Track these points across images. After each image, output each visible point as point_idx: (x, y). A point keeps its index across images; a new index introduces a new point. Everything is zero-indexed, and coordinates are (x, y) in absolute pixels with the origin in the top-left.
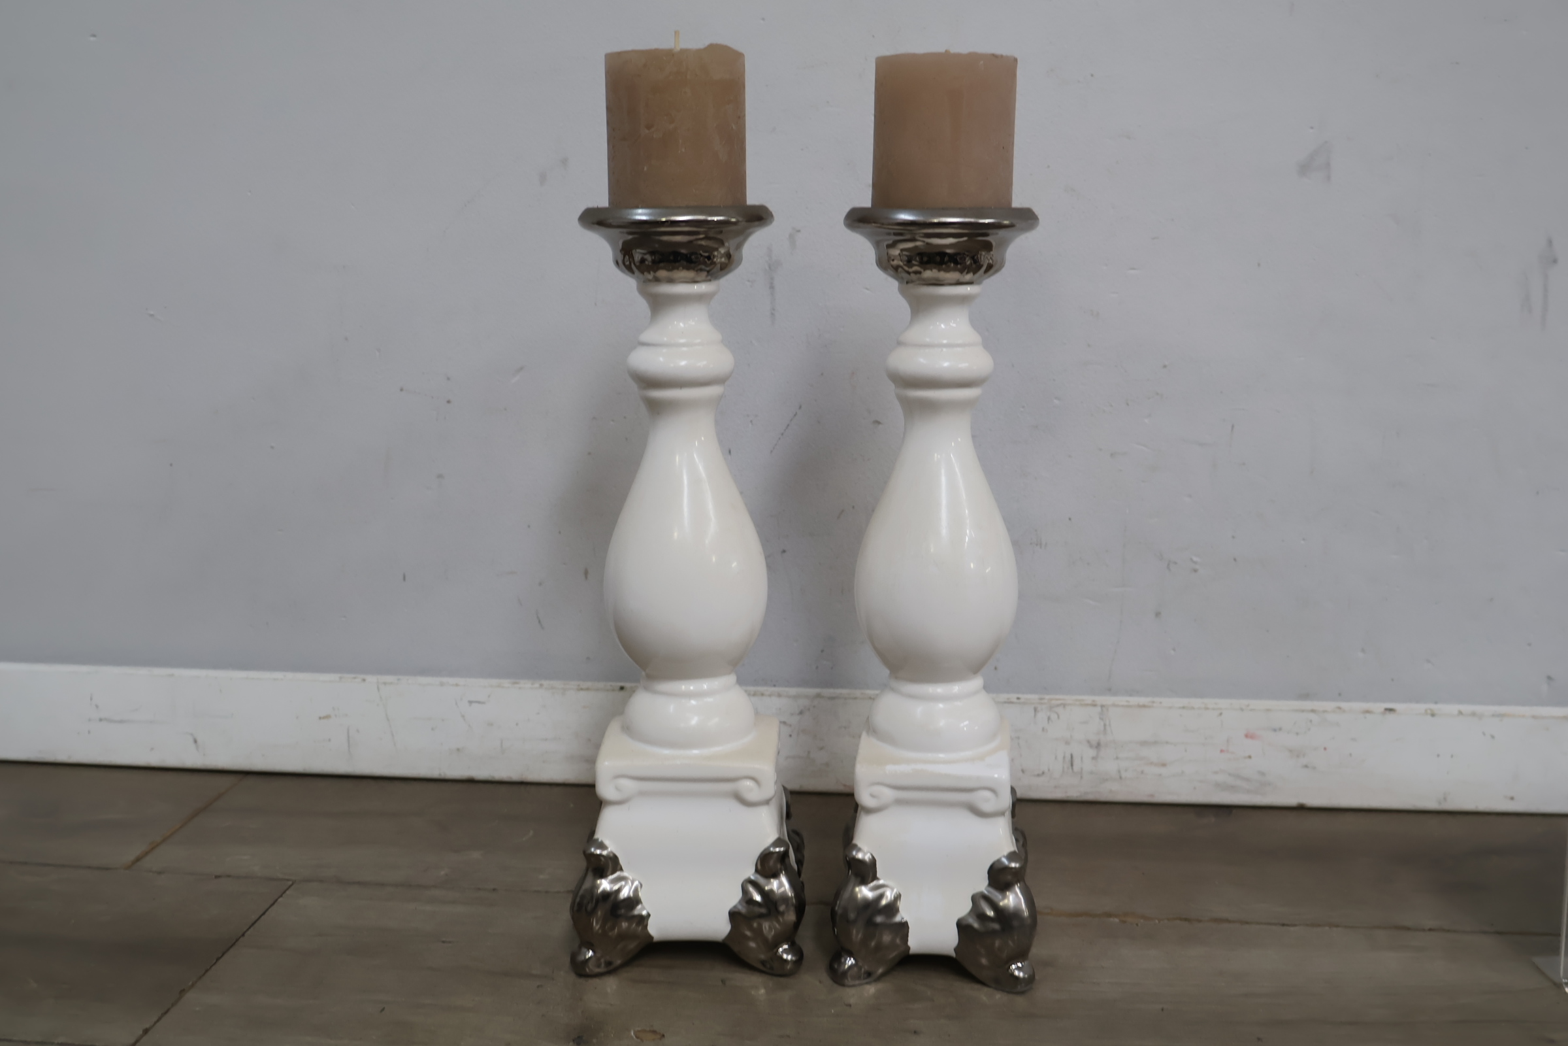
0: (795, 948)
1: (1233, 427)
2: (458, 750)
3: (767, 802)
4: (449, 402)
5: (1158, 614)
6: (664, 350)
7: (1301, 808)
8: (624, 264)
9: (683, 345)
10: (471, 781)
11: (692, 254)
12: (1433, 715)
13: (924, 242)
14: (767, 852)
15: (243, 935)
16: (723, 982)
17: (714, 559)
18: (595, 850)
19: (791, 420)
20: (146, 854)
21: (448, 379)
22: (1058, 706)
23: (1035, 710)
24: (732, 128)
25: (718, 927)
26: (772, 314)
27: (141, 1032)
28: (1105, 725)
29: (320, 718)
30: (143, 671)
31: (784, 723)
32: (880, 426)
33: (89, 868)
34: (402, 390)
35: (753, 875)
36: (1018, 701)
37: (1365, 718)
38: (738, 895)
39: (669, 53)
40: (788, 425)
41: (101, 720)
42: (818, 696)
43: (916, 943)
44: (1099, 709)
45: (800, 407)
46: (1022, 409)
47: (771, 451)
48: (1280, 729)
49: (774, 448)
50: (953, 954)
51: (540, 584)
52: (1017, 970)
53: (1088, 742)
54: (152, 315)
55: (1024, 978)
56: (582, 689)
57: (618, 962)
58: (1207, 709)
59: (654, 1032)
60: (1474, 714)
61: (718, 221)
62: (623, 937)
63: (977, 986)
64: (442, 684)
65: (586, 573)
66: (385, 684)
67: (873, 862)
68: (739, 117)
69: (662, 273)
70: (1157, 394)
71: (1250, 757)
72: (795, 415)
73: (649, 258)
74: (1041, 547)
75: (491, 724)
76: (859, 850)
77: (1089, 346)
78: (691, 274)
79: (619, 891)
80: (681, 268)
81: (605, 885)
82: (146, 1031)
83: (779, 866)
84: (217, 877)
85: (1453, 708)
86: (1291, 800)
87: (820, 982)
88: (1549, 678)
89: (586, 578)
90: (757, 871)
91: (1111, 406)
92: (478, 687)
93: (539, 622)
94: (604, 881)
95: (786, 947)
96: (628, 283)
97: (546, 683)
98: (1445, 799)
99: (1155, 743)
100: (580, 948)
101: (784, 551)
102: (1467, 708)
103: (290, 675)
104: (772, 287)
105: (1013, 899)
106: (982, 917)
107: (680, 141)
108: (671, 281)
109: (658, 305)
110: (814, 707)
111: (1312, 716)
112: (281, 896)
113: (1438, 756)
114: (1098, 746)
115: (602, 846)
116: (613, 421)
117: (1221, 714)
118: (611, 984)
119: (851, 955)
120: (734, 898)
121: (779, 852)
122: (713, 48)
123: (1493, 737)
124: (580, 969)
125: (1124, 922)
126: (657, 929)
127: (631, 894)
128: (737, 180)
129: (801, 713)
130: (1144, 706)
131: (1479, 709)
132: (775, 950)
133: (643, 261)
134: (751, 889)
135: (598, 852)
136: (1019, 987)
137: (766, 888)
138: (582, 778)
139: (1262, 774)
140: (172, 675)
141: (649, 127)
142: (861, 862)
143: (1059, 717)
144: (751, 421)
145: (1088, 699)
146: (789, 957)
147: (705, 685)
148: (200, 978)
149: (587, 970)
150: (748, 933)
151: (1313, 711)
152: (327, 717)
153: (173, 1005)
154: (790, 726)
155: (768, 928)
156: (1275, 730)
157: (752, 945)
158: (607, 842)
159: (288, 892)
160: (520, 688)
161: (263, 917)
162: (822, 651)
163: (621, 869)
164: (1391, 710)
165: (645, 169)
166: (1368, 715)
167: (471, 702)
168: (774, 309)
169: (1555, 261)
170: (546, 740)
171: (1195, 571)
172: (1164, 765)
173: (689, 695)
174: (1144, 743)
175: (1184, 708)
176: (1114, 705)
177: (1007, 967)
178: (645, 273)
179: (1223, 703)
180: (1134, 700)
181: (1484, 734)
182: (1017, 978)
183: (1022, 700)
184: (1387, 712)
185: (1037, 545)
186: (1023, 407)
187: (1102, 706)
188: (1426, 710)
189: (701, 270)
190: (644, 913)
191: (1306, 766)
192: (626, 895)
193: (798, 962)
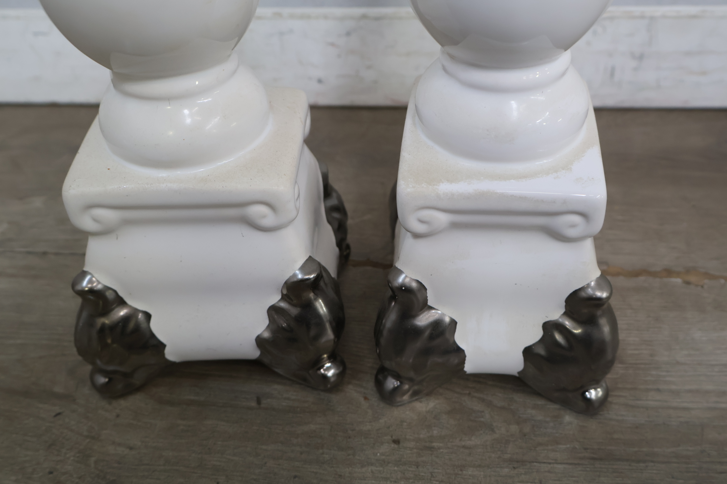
14: (295, 279)
18: (87, 284)
25: (244, 349)
28: (651, 37)
31: (332, 44)
35: (279, 302)
38: (265, 322)
42: (364, 17)
43: (474, 365)
44: (647, 21)
50: (517, 375)
53: (632, 53)
57: (138, 384)
67: (422, 287)
87: (365, 398)
90: (284, 298)
95: (328, 365)
99: (700, 52)
106: (553, 345)
110: (360, 27)
114: (641, 57)
115: (93, 280)
120: (259, 325)
121: (310, 278)
125: (688, 283)
129: (348, 34)
132: (316, 368)
135: (91, 286)
136: (591, 409)
146: (333, 374)
158: (97, 276)
163: (123, 301)
172: (704, 73)
174: (688, 53)
176: (663, 17)
177: (582, 389)
182: (589, 401)
187: (651, 18)
193: (340, 376)
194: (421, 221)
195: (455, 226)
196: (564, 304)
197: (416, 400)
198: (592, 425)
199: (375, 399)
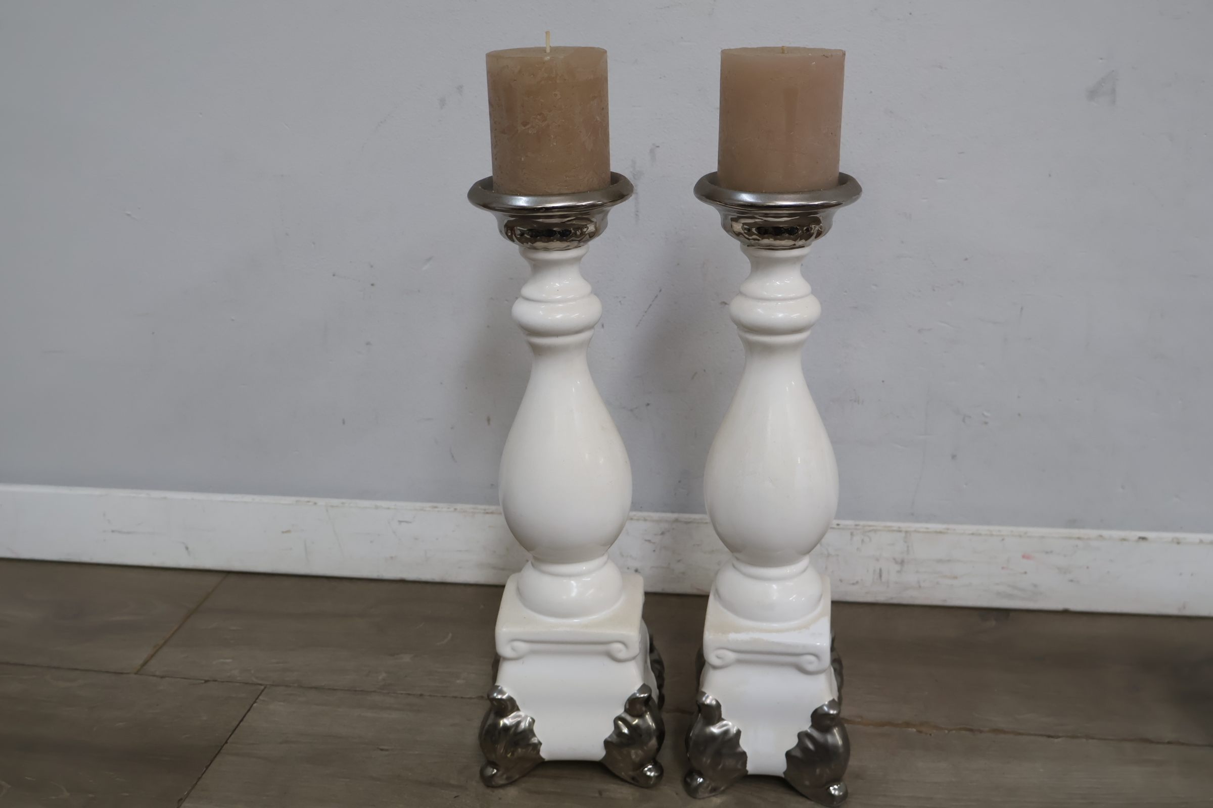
0: (658, 767)
1: (1022, 309)
2: (392, 558)
4: (372, 285)
5: (954, 457)
7: (1066, 612)
8: (507, 235)
10: (402, 581)
11: (565, 231)
12: (1178, 543)
13: (762, 219)
14: (634, 697)
15: (226, 742)
16: (600, 793)
18: (497, 696)
19: (653, 301)
20: (152, 656)
21: (372, 267)
22: (870, 531)
23: (852, 534)
24: (597, 118)
25: (597, 752)
26: (636, 215)
28: (908, 547)
29: (283, 532)
30: (143, 494)
31: (649, 541)
32: (727, 306)
33: (107, 672)
34: (334, 275)
35: (623, 713)
36: (838, 527)
37: (1122, 544)
38: (611, 729)
39: (541, 61)
40: (651, 305)
41: (113, 531)
42: (677, 520)
43: (754, 766)
44: (903, 534)
45: (660, 291)
46: (845, 294)
47: (637, 326)
48: (1051, 552)
49: (639, 323)
50: (783, 776)
51: (452, 428)
52: (834, 790)
53: (894, 559)
54: (129, 215)
55: (839, 796)
56: (487, 513)
57: (516, 776)
58: (992, 535)
60: (1211, 543)
62: (520, 759)
63: (802, 800)
64: (377, 507)
65: (489, 420)
66: (332, 506)
67: (718, 706)
68: (603, 109)
70: (959, 282)
71: (1026, 573)
72: (656, 297)
73: (527, 233)
74: (859, 403)
75: (416, 539)
76: (707, 697)
77: (902, 242)
79: (518, 723)
81: (507, 721)
83: (644, 709)
84: (206, 681)
85: (1196, 537)
86: (1059, 606)
87: (677, 794)
89: (489, 424)
90: (626, 711)
91: (920, 292)
92: (406, 508)
93: (453, 457)
94: (505, 719)
95: (650, 767)
97: (459, 506)
98: (1184, 607)
99: (949, 561)
100: (486, 766)
101: (648, 404)
102: (1207, 538)
103: (257, 499)
105: (831, 738)
106: (805, 750)
107: (552, 136)
109: (539, 267)
110: (673, 529)
111: (1079, 543)
112: (255, 702)
113: (1181, 574)
114: (902, 563)
115: (501, 692)
116: (506, 300)
117: (1003, 540)
118: (512, 792)
119: (701, 776)
120: (608, 731)
121: (644, 697)
124: (488, 782)
125: (920, 732)
126: (546, 752)
127: (528, 728)
129: (663, 533)
130: (940, 532)
132: (641, 769)
133: (522, 234)
134: (621, 724)
135: (499, 697)
136: (835, 803)
137: (633, 724)
139: (1035, 586)
140: (165, 498)
142: (709, 706)
143: (870, 540)
144: (620, 302)
145: (895, 525)
146: (653, 774)
147: (583, 567)
148: (193, 788)
149: (493, 783)
150: (620, 757)
151: (1079, 538)
152: (288, 531)
154: (654, 543)
155: (635, 754)
156: (1047, 553)
157: (622, 764)
158: (505, 689)
159: (261, 697)
160: (439, 510)
161: (241, 724)
163: (518, 710)
164: (1143, 539)
165: (523, 159)
167: (400, 522)
168: (637, 211)
170: (461, 551)
171: (986, 423)
172: (955, 578)
174: (940, 561)
175: (973, 534)
176: (916, 531)
177: (827, 787)
178: (525, 243)
179: (1005, 530)
180: (933, 526)
182: (834, 796)
183: (841, 526)
184: (1141, 540)
185: (855, 401)
186: (846, 292)
187: (906, 532)
188: (1173, 539)
190: (537, 741)
191: (1071, 581)
192: (523, 728)
193: (659, 777)
195: (739, 662)
196: (811, 719)
197: (714, 796)
199: (683, 794)
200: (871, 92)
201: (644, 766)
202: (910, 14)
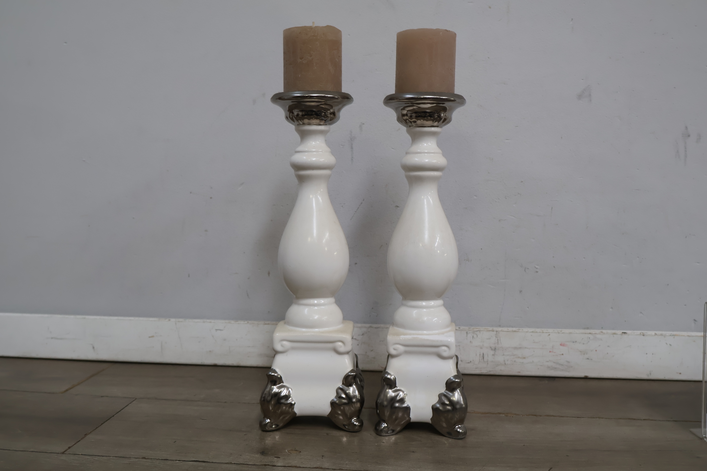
0: (359, 420)
1: (552, 208)
2: (210, 351)
3: (348, 353)
4: (211, 198)
5: (521, 291)
6: (306, 154)
7: (586, 378)
8: (290, 117)
9: (314, 152)
10: (215, 366)
11: (318, 111)
12: (643, 335)
14: (348, 375)
15: (113, 416)
16: (327, 434)
17: (326, 249)
18: (271, 373)
19: (360, 206)
20: (71, 388)
21: (211, 188)
22: (477, 331)
23: (467, 333)
24: (336, 60)
25: (325, 409)
26: (352, 160)
27: (67, 448)
28: (498, 340)
29: (150, 337)
30: (72, 317)
32: (398, 208)
33: (45, 393)
34: (191, 193)
35: (341, 386)
36: (459, 329)
37: (614, 336)
38: (335, 394)
39: (311, 28)
40: (358, 208)
41: (52, 338)
42: (371, 327)
43: (414, 416)
44: (495, 333)
45: (364, 200)
46: (460, 201)
47: (351, 219)
48: (576, 342)
49: (352, 218)
50: (430, 422)
51: (249, 278)
52: (459, 428)
53: (491, 347)
55: (462, 433)
56: (266, 324)
57: (281, 425)
58: (543, 332)
59: (296, 450)
60: (662, 335)
61: (330, 97)
62: (282, 413)
63: (441, 437)
64: (204, 322)
65: (269, 274)
66: (179, 321)
67: (395, 379)
68: (339, 56)
69: (306, 121)
70: (519, 194)
71: (563, 354)
72: (361, 203)
73: (300, 113)
74: (469, 262)
75: (225, 340)
76: (389, 374)
77: (489, 173)
78: (317, 121)
79: (281, 392)
80: (314, 118)
81: (275, 389)
82: (69, 448)
83: (353, 381)
84: (102, 397)
85: (653, 333)
86: (582, 375)
87: (371, 434)
88: (695, 320)
90: (343, 384)
91: (499, 199)
92: (220, 324)
93: (248, 295)
94: (275, 387)
95: (356, 418)
96: (291, 127)
97: (250, 322)
98: (650, 374)
99: (520, 348)
100: (264, 418)
101: (356, 264)
102: (659, 333)
103: (137, 318)
104: (352, 148)
105: (457, 396)
106: (443, 404)
107: (314, 64)
108: (309, 124)
109: (304, 135)
110: (369, 332)
111: (590, 336)
112: (130, 403)
113: (647, 354)
114: (495, 349)
115: (275, 372)
116: (282, 206)
117: (549, 335)
118: (277, 436)
119: (385, 422)
120: (332, 396)
121: (353, 375)
122: (328, 27)
123: (670, 345)
124: (264, 428)
125: (507, 416)
126: (298, 410)
127: (287, 394)
128: (338, 82)
129: (363, 335)
130: (515, 331)
131: (664, 333)
132: (350, 420)
133: (298, 115)
134: (340, 391)
135: (273, 374)
136: (460, 436)
137: (347, 392)
138: (266, 364)
139: (568, 362)
140: (85, 318)
141: (301, 59)
142: (389, 379)
143: (477, 336)
144: (342, 206)
145: (491, 329)
146: (357, 424)
148: (94, 430)
149: (267, 428)
150: (340, 412)
151: (590, 333)
152: (153, 337)
153: (82, 439)
154: (358, 340)
155: (348, 410)
156: (574, 342)
157: (341, 417)
158: (277, 370)
159: (134, 402)
160: (238, 323)
161: (122, 410)
162: (372, 308)
163: (283, 382)
164: (625, 333)
165: (300, 76)
166: (614, 335)
167: (216, 330)
168: (352, 158)
169: (689, 136)
170: (250, 347)
171: (537, 272)
172: (524, 358)
173: (315, 305)
174: (516, 348)
175: (533, 332)
176: (502, 331)
177: (454, 427)
178: (299, 121)
179: (550, 330)
180: (510, 329)
181: (666, 344)
182: (459, 432)
183: (461, 329)
184: (623, 334)
185: (467, 260)
186: (461, 200)
187: (497, 331)
188: (640, 333)
189: (322, 120)
190: (293, 402)
191: (588, 359)
192: (284, 394)
193: (361, 426)
194: (395, 349)
195: (406, 352)
196: (445, 385)
197: (392, 435)
198: (460, 442)
199: (374, 434)
200: (471, 96)
201: (351, 418)
202: (489, 58)
